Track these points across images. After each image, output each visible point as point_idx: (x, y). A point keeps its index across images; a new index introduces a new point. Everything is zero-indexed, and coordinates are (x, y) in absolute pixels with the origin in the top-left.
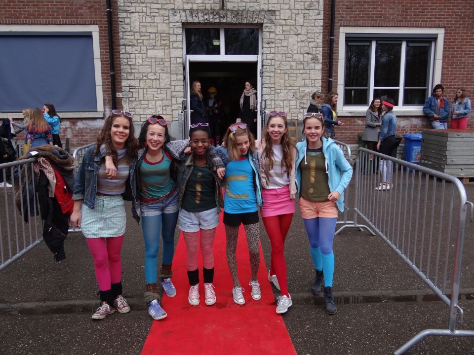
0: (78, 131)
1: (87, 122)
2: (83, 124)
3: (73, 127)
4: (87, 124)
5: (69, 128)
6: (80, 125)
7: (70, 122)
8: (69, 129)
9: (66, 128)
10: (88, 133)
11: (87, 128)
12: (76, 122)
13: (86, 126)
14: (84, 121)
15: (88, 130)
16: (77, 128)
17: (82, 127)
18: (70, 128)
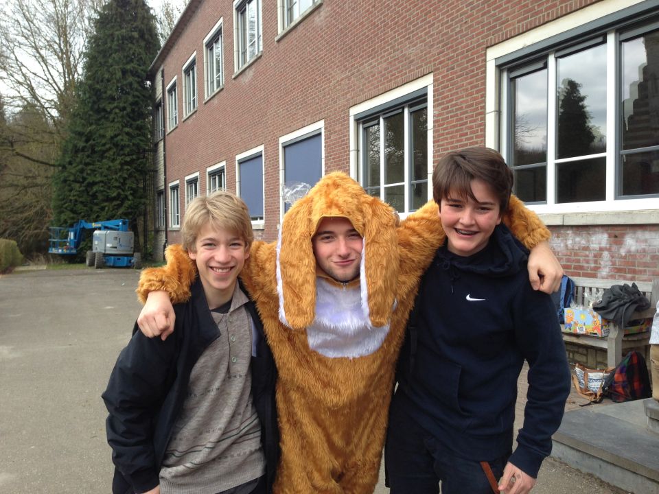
0: (625, 257)
1: (647, 235)
2: (638, 241)
3: (615, 248)
4: (646, 241)
5: (606, 249)
6: (631, 243)
7: (610, 236)
8: (606, 254)
9: (601, 249)
10: (646, 265)
11: (644, 251)
12: (623, 235)
13: (643, 246)
14: (640, 234)
15: (648, 259)
16: (623, 252)
17: (633, 249)
18: (609, 250)
